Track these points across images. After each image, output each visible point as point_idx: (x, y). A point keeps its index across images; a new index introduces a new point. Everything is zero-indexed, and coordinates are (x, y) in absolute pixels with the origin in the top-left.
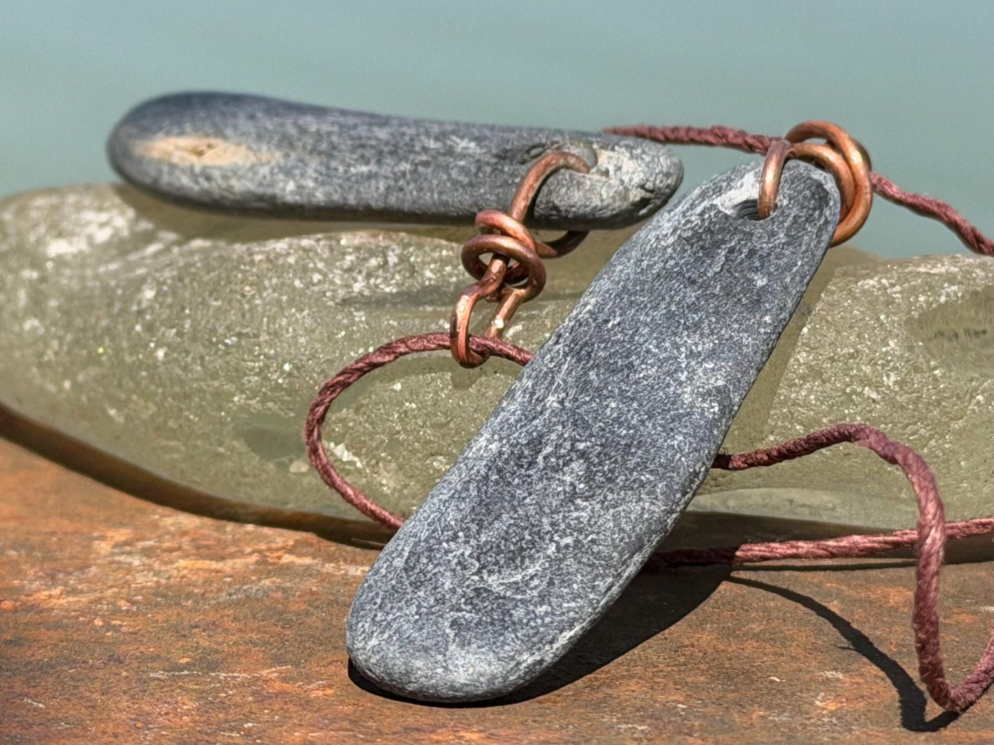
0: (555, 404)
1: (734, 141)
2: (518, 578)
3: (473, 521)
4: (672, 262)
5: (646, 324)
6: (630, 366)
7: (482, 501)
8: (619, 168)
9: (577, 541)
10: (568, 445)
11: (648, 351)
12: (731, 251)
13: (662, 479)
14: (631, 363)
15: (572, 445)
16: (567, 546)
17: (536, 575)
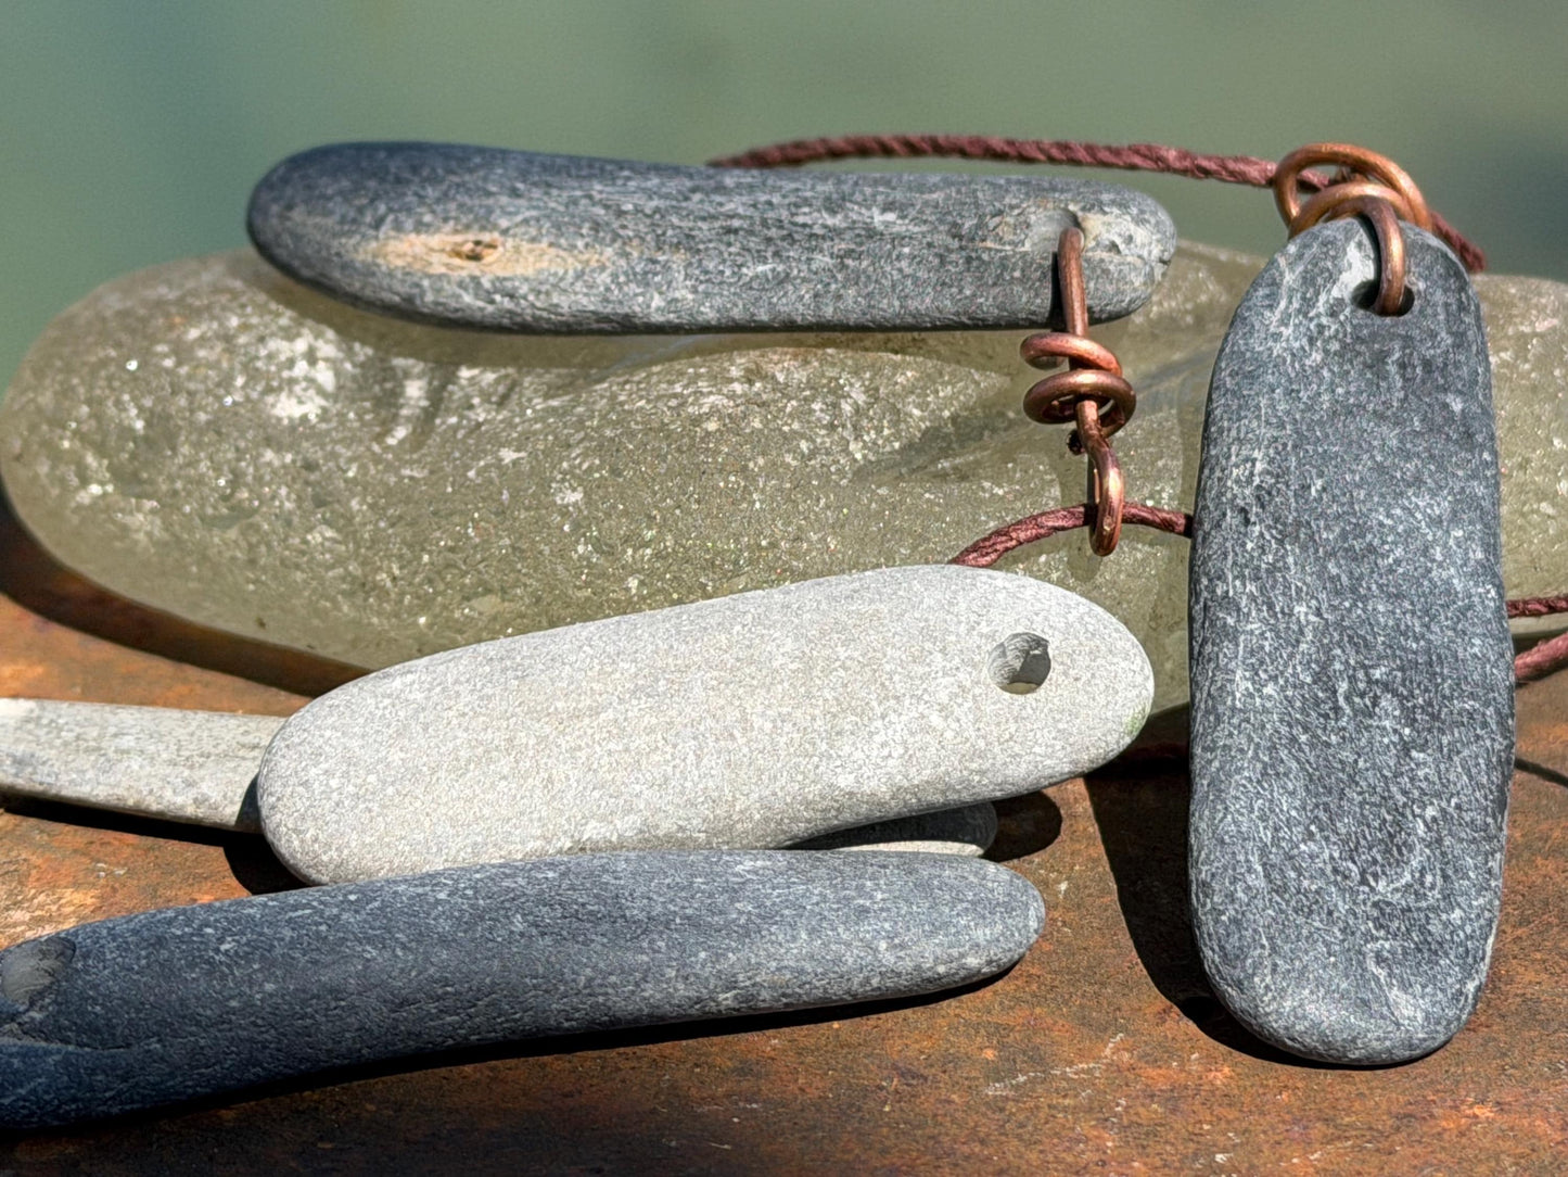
0: (1312, 618)
1: (1177, 165)
2: (1407, 877)
3: (1317, 806)
4: (1340, 390)
5: (1359, 487)
6: (1371, 549)
7: (1310, 775)
8: (1130, 240)
9: (1443, 811)
10: (1361, 675)
11: (1381, 524)
12: (1402, 366)
13: (1487, 704)
14: (1370, 544)
15: (1367, 674)
16: (1434, 819)
17: (1424, 868)
